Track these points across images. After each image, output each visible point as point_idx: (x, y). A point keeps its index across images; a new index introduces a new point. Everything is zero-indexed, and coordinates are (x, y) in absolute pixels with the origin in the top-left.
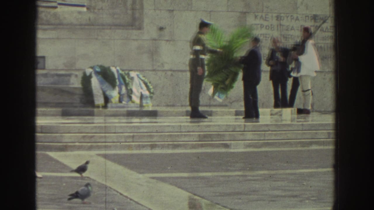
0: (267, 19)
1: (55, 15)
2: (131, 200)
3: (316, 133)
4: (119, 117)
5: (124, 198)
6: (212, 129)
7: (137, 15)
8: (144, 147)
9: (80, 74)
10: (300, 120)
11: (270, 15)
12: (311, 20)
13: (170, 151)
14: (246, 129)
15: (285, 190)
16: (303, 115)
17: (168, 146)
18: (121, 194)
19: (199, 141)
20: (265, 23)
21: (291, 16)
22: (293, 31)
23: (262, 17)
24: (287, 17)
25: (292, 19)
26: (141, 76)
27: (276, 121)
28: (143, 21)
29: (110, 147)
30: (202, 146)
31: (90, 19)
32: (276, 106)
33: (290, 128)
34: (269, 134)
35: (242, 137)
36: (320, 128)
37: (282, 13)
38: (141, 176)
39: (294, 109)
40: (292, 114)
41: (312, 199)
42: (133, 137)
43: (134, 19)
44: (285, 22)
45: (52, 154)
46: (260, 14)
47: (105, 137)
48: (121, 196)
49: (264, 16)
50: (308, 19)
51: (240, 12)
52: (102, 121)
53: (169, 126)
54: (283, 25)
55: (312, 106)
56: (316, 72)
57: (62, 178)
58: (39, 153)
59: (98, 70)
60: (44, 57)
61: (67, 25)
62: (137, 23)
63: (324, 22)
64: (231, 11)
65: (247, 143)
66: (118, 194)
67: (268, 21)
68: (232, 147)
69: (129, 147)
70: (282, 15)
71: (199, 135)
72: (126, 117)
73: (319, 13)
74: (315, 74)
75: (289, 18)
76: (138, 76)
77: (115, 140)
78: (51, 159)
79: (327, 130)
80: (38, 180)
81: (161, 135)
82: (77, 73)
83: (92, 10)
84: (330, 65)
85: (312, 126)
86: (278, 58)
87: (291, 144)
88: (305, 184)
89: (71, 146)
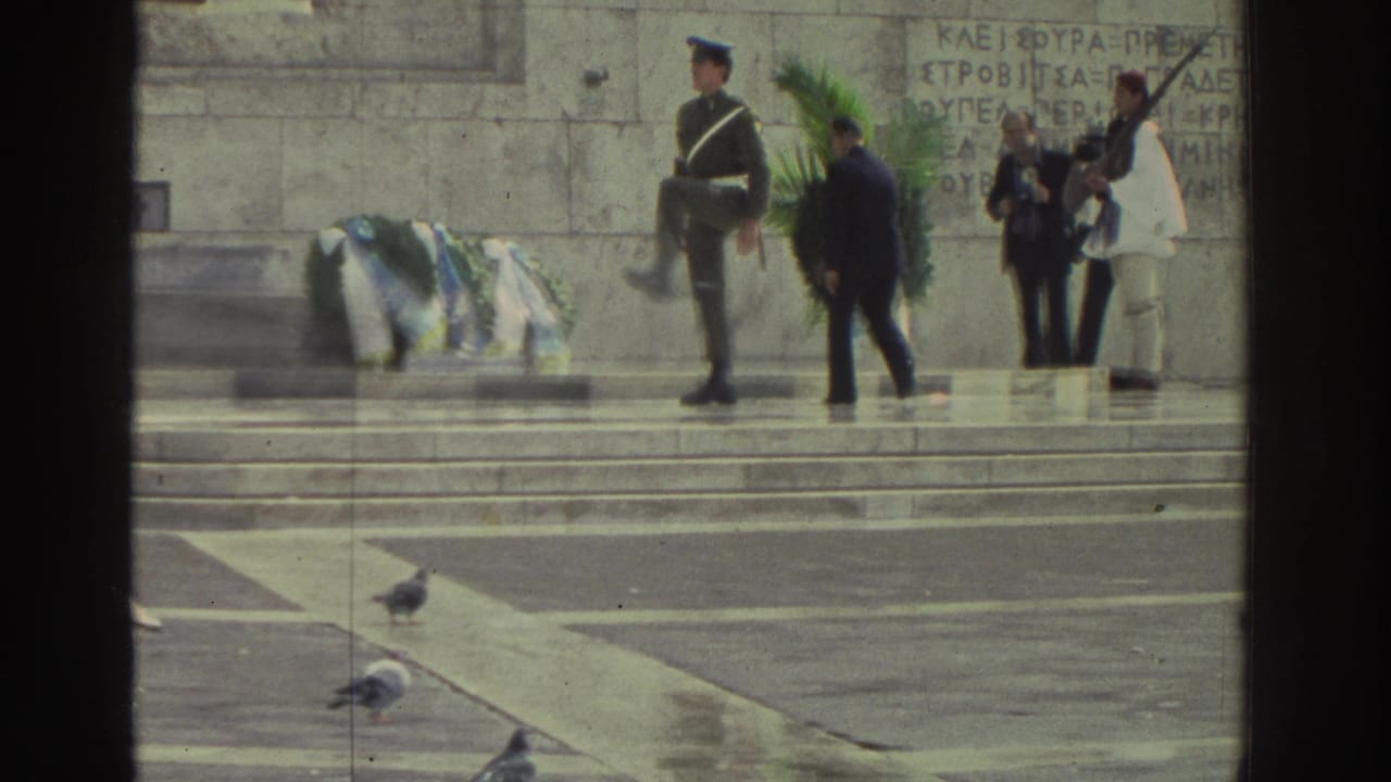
0: (984, 43)
1: (197, 28)
2: (492, 708)
3: (1180, 461)
4: (448, 402)
5: (468, 703)
6: (795, 445)
7: (501, 29)
8: (540, 511)
9: (300, 250)
10: (1120, 411)
11: (995, 26)
12: (1148, 45)
13: (639, 528)
14: (922, 447)
15: (1067, 675)
16: (1129, 393)
17: (631, 511)
18: (456, 689)
19: (748, 490)
20: (976, 59)
21: (1075, 31)
22: (1079, 88)
23: (964, 33)
24: (1059, 36)
25: (1075, 42)
26: (524, 256)
27: (1035, 415)
28: (522, 50)
29: (416, 511)
30: (758, 508)
31: (324, 45)
32: (1032, 359)
33: (1083, 443)
34: (1008, 464)
35: (906, 476)
36: (1199, 442)
37: (1040, 21)
38: (528, 620)
39: (1100, 372)
40: (1090, 387)
41: (1168, 704)
42: (501, 474)
43: (490, 41)
44: (1051, 56)
45: (203, 541)
46: (958, 25)
47: (398, 474)
48: (456, 697)
49: (972, 31)
50: (1138, 42)
51: (883, 17)
52: (383, 415)
53: (633, 435)
54: (1043, 66)
55: (1167, 359)
56: (1175, 239)
57: (238, 626)
58: (145, 534)
59: (366, 232)
60: (163, 187)
61: (243, 64)
62: (502, 59)
63: (1196, 51)
64: (852, 14)
65: (926, 496)
66: (446, 687)
67: (987, 49)
68: (870, 514)
69: (486, 514)
70: (1040, 27)
71: (747, 469)
72: (473, 402)
73: (1176, 20)
74: (1170, 249)
75: (1067, 41)
76: (513, 254)
77: (436, 488)
78: (198, 558)
79: (1219, 449)
80: (139, 634)
81: (607, 469)
82: (288, 245)
83: (333, 11)
84: (1229, 217)
85: (1167, 433)
86: (1027, 189)
87: (1086, 502)
88: (1139, 649)
89: (268, 510)
